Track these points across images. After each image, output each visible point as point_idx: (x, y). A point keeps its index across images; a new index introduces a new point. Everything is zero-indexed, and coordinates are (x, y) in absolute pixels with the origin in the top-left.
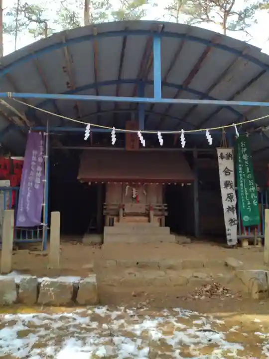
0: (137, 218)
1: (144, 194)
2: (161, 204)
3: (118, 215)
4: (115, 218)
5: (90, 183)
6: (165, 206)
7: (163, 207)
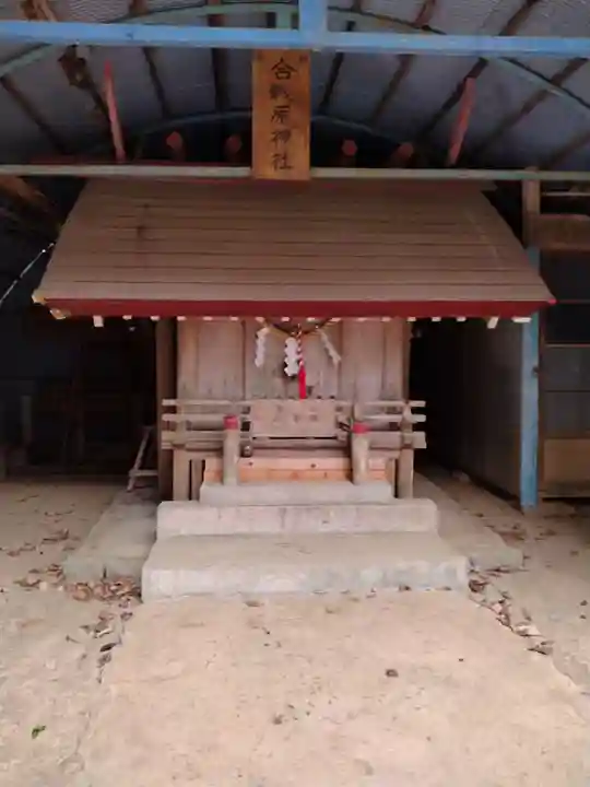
0: (300, 463)
1: (330, 358)
2: (400, 403)
3: (219, 451)
4: (212, 463)
5: (98, 322)
6: (415, 411)
7: (407, 413)
